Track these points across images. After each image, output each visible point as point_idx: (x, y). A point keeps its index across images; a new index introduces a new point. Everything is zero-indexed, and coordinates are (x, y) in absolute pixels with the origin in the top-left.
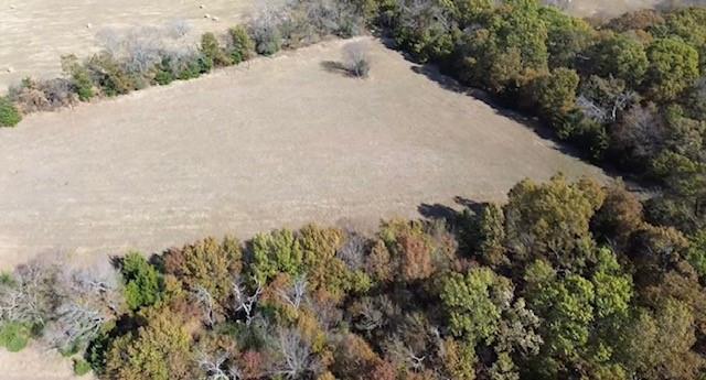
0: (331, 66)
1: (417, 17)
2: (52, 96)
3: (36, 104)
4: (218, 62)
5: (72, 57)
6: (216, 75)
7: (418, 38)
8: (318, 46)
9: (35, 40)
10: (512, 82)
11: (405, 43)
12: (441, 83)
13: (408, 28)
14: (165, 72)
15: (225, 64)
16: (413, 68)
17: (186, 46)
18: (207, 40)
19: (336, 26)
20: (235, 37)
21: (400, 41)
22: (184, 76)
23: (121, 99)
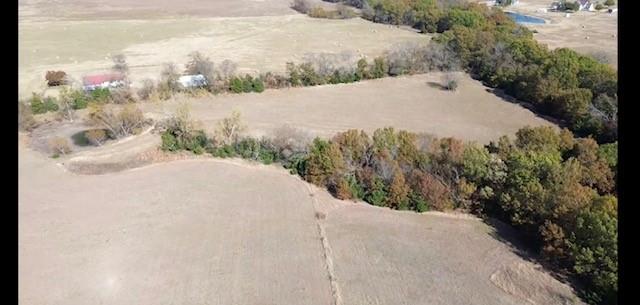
0: (433, 85)
1: (495, 61)
2: (279, 82)
3: (272, 85)
4: (365, 77)
5: (292, 64)
6: (362, 83)
7: (494, 73)
8: (428, 75)
9: (268, 60)
10: (549, 97)
11: (485, 76)
12: (503, 98)
13: (488, 67)
14: (336, 78)
15: (369, 78)
16: (487, 90)
17: (350, 65)
18: (362, 63)
19: (441, 63)
20: (379, 63)
21: (482, 75)
22: (346, 82)
23: (312, 88)
